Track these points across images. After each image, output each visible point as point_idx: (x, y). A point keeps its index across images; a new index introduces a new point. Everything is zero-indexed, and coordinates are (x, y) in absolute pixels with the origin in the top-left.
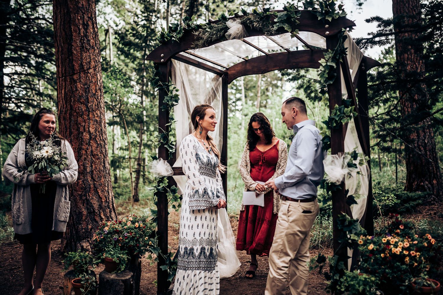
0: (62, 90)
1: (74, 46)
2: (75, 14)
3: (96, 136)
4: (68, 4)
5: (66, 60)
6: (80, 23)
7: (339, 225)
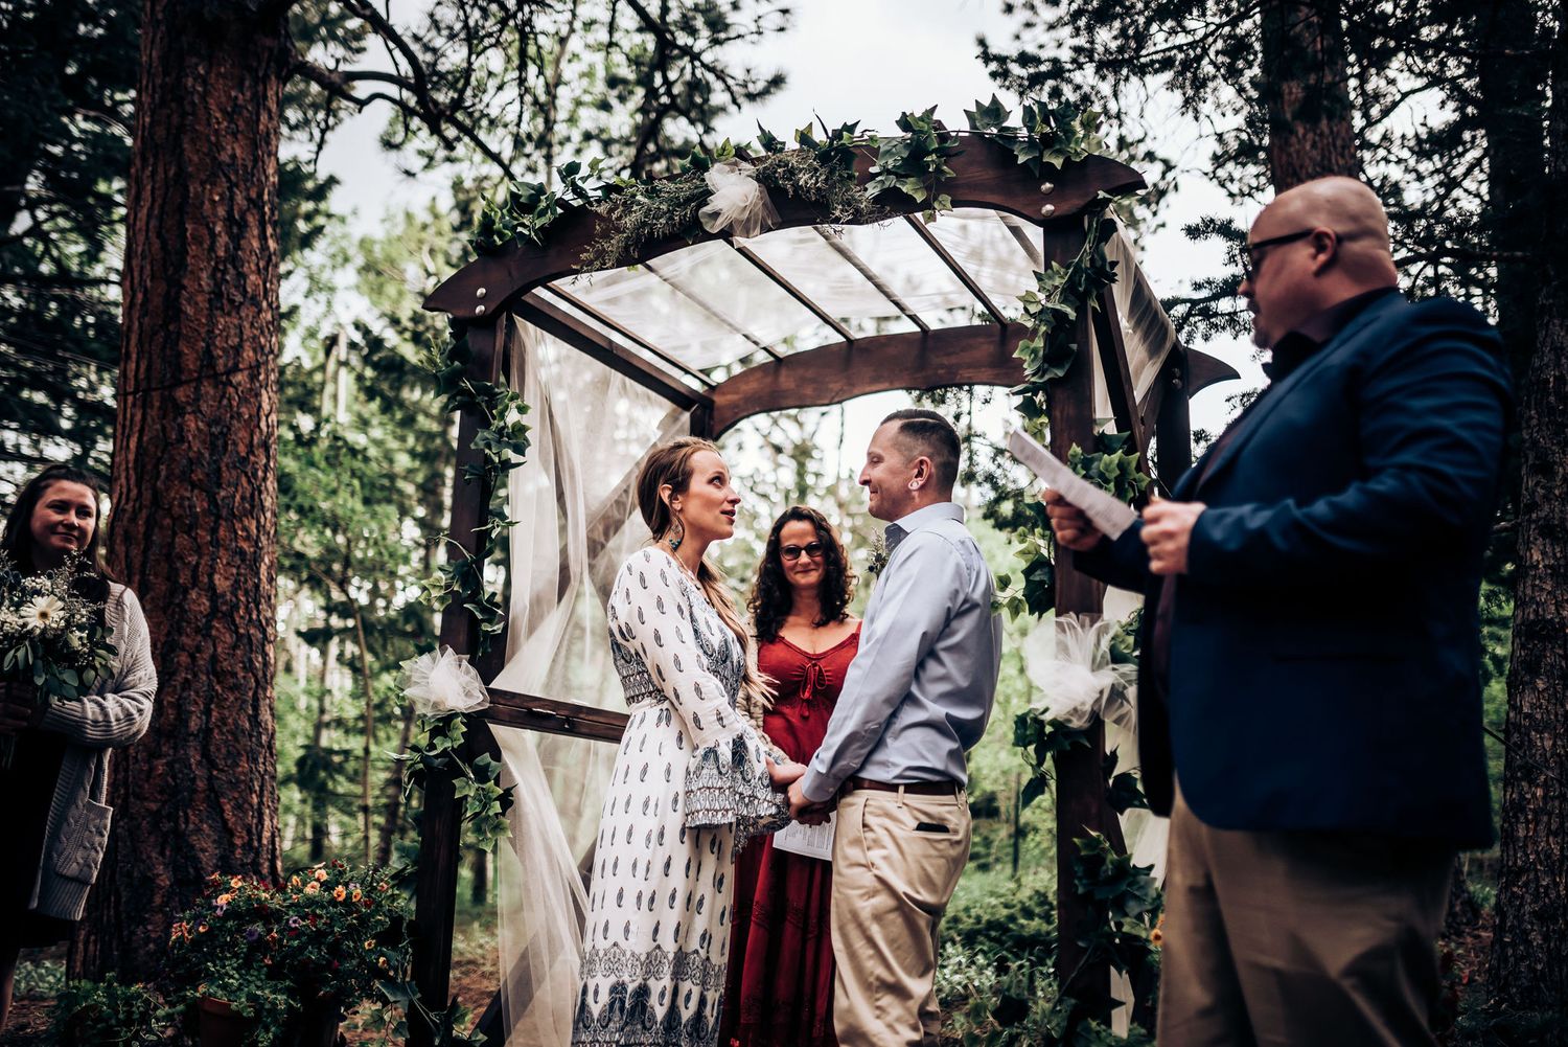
0: (129, 437)
1: (190, 289)
2: (203, 184)
3: (235, 607)
4: (183, 150)
5: (155, 333)
6: (215, 215)
7: (1080, 879)
